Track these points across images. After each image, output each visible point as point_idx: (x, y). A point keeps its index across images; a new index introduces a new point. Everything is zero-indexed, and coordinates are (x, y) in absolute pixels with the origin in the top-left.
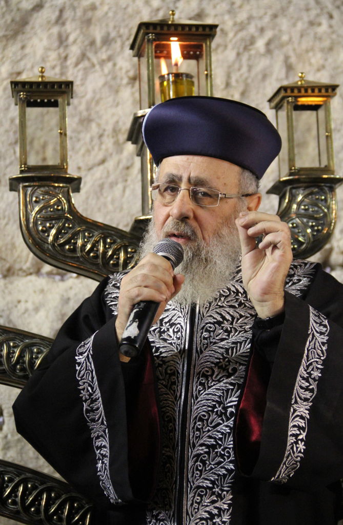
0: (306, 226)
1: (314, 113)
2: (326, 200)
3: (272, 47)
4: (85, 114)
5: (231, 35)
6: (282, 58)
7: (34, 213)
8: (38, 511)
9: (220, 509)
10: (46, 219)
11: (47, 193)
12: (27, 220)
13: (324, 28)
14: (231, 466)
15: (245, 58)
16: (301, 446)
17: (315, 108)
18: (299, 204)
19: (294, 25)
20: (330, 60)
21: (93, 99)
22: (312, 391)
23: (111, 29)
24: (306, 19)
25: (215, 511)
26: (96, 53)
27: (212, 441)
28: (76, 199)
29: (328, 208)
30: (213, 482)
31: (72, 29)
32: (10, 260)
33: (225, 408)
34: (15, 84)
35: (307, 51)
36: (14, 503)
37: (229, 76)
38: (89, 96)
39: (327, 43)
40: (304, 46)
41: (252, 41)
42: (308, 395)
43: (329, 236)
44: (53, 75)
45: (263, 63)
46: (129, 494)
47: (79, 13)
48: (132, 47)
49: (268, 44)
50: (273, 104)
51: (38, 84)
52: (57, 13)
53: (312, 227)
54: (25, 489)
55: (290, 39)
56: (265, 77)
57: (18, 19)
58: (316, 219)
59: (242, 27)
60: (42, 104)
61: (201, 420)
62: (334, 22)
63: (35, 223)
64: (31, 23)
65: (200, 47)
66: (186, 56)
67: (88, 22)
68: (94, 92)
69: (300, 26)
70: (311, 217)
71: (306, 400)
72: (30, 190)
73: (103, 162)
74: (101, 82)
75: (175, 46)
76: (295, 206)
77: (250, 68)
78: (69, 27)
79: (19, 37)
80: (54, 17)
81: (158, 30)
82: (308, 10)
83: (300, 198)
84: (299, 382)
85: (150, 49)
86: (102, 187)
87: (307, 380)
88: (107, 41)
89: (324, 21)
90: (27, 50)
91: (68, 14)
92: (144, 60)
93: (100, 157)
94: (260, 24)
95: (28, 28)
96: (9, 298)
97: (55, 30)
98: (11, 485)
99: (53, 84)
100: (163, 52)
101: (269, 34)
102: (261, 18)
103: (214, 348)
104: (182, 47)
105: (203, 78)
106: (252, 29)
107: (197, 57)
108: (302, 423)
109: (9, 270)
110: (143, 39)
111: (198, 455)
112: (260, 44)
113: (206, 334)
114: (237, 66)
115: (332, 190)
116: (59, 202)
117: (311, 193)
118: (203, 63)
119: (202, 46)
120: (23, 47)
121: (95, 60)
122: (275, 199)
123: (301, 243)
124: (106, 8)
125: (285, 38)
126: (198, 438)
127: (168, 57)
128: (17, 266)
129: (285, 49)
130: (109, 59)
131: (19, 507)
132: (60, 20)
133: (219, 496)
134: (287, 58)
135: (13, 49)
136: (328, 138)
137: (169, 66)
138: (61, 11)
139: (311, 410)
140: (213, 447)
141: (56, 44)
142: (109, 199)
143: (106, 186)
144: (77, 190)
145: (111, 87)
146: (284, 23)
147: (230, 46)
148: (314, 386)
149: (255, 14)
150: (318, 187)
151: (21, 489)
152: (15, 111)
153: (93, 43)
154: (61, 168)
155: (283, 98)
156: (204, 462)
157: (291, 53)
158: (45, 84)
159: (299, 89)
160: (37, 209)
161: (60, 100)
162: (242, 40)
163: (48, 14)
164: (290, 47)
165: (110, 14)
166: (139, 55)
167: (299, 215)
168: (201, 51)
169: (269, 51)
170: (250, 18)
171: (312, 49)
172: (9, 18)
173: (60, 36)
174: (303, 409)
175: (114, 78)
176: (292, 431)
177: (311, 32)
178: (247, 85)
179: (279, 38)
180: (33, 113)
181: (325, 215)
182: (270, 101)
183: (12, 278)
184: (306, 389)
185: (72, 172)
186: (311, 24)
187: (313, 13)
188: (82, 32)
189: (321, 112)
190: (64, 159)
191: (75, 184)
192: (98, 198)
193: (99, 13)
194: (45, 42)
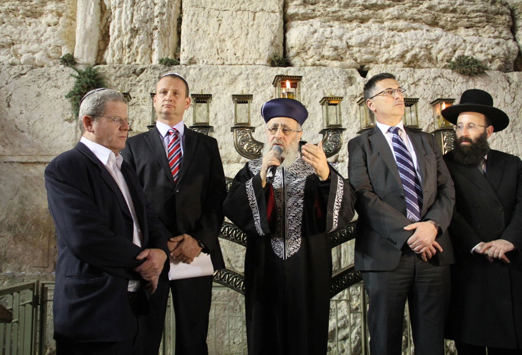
0: (332, 145)
1: (335, 106)
2: (339, 136)
3: (318, 87)
4: (255, 108)
5: (305, 83)
6: (322, 91)
7: (239, 139)
8: (240, 239)
9: (297, 237)
10: (243, 141)
11: (243, 132)
12: (237, 141)
13: (336, 81)
14: (301, 223)
15: (309, 90)
16: (337, 225)
17: (336, 105)
18: (330, 137)
19: (326, 80)
20: (338, 92)
21: (258, 104)
22: (339, 206)
23: (264, 81)
24: (330, 79)
25: (296, 237)
26: (259, 88)
27: (294, 215)
28: (254, 135)
29: (340, 138)
30: (295, 228)
31: (251, 81)
32: (229, 158)
33: (298, 204)
34: (233, 95)
35: (330, 89)
36: (232, 236)
37: (304, 96)
38: (256, 103)
39: (337, 86)
40: (329, 87)
41: (312, 85)
42: (338, 207)
43: (340, 148)
44: (245, 93)
45: (315, 92)
46: (268, 231)
47: (254, 75)
48: (273, 84)
49: (317, 86)
50: (321, 103)
51: (241, 95)
52: (247, 76)
53: (335, 145)
54: (236, 232)
55: (325, 84)
56: (316, 97)
57: (233, 78)
58: (336, 142)
59: (308, 80)
60: (242, 103)
61: (290, 208)
62: (339, 80)
63: (239, 143)
64: (238, 79)
65: (296, 84)
66: (292, 87)
67: (257, 78)
68: (258, 101)
69: (328, 81)
70: (334, 142)
71: (337, 209)
72: (237, 131)
73: (261, 125)
74: (261, 98)
75: (288, 83)
76: (329, 138)
77: (311, 94)
78: (250, 80)
79: (234, 83)
80: (245, 77)
81: (282, 77)
82: (330, 75)
83: (330, 135)
84: (336, 203)
85: (279, 84)
86: (260, 133)
87: (337, 203)
88: (263, 85)
89: (336, 79)
90: (236, 88)
91: (250, 76)
92: (277, 88)
93: (260, 123)
94: (314, 80)
95: (237, 81)
96: (229, 171)
97: (246, 81)
98: (231, 230)
99: (246, 95)
100: (283, 85)
101: (317, 83)
102: (315, 78)
103: (292, 183)
104: (291, 83)
105: (297, 94)
106: (312, 81)
107: (295, 87)
108: (337, 217)
109: (229, 161)
110: (277, 81)
111: (290, 219)
112: (315, 86)
113: (288, 179)
114: (307, 93)
115: (341, 132)
116: (247, 136)
117: (334, 133)
118: (297, 89)
119: (297, 83)
120: (235, 87)
121: (258, 91)
122: (322, 135)
123: (331, 151)
124: (263, 74)
125: (323, 84)
126: (290, 214)
127: (285, 87)
128: (231, 160)
129: (323, 88)
130: (263, 91)
131: (234, 238)
132: (247, 78)
133: (297, 232)
134: (324, 91)
135: (232, 87)
136: (340, 115)
137: (286, 90)
138: (248, 75)
139: (339, 213)
140: (295, 217)
141: (246, 86)
142: (263, 137)
143: (262, 133)
144: (254, 131)
145: (264, 100)
146: (323, 79)
147: (304, 87)
148: (340, 204)
149: (313, 76)
150: (337, 132)
151: (234, 232)
152: (233, 105)
153: (258, 85)
154: (248, 124)
155: (325, 101)
156: (292, 222)
157: (325, 90)
158: (244, 95)
159: (330, 98)
160: (240, 138)
161: (248, 101)
162: (309, 85)
163: (244, 76)
164: (325, 87)
165: (264, 76)
166: (275, 86)
167: (330, 141)
168: (297, 85)
169: (317, 89)
170: (311, 78)
171: (332, 88)
172: (230, 78)
173: (247, 83)
174: (336, 212)
175: (265, 97)
176: (335, 220)
177: (332, 82)
178: (310, 100)
179: (321, 84)
180: (240, 106)
181: (339, 141)
182: (320, 102)
183: (230, 164)
184: (338, 206)
185: (252, 125)
186: (332, 80)
187: (332, 77)
188: (255, 82)
189: (338, 106)
190: (249, 121)
191: (253, 129)
192: (259, 137)
193: (260, 76)
194: (242, 85)
